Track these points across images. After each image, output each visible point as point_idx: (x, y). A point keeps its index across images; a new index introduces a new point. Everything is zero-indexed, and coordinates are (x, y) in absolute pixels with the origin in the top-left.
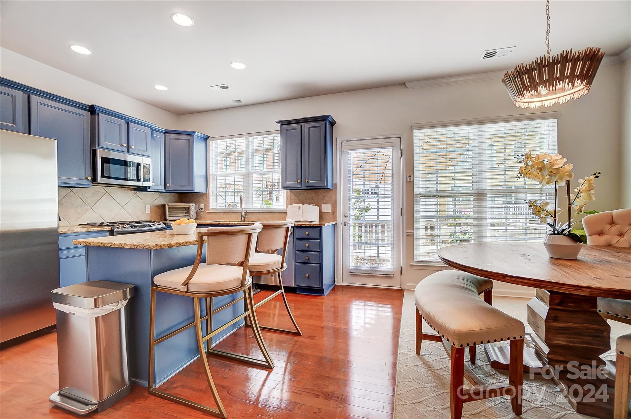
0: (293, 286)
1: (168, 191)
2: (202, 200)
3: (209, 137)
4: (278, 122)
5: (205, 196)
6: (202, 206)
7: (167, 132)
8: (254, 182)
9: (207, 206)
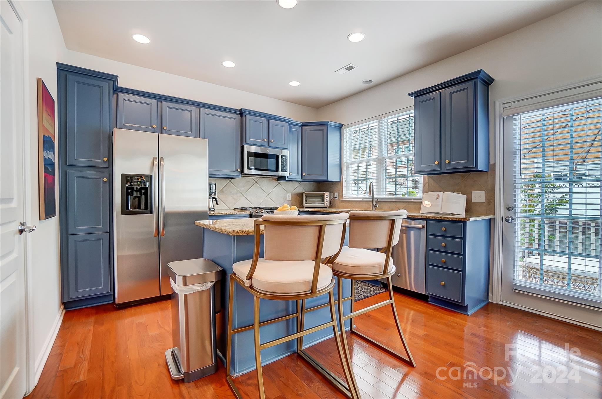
0: (424, 294)
1: (304, 180)
2: (337, 189)
3: (343, 125)
4: (410, 95)
5: (339, 184)
6: (337, 194)
7: (304, 125)
8: (388, 168)
9: (341, 195)
